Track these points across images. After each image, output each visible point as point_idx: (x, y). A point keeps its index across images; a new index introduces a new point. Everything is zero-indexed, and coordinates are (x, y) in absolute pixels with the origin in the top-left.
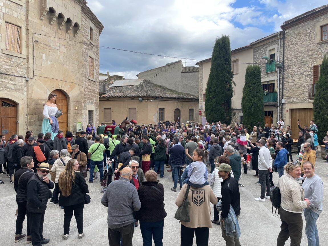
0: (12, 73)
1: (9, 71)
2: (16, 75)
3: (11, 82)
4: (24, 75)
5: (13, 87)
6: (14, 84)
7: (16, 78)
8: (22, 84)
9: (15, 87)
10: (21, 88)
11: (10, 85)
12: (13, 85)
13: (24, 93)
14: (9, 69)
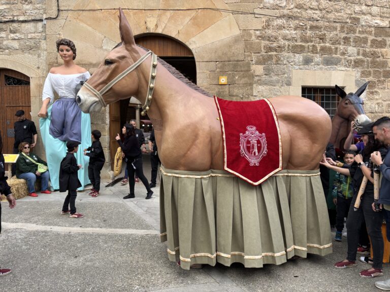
0: (14, 16)
1: (6, 14)
2: (21, 18)
3: (12, 35)
4: (41, 16)
5: (16, 44)
6: (17, 38)
7: (23, 25)
8: (37, 34)
9: (20, 44)
10: (34, 43)
11: (10, 41)
12: (16, 42)
13: (42, 54)
14: (7, 11)
